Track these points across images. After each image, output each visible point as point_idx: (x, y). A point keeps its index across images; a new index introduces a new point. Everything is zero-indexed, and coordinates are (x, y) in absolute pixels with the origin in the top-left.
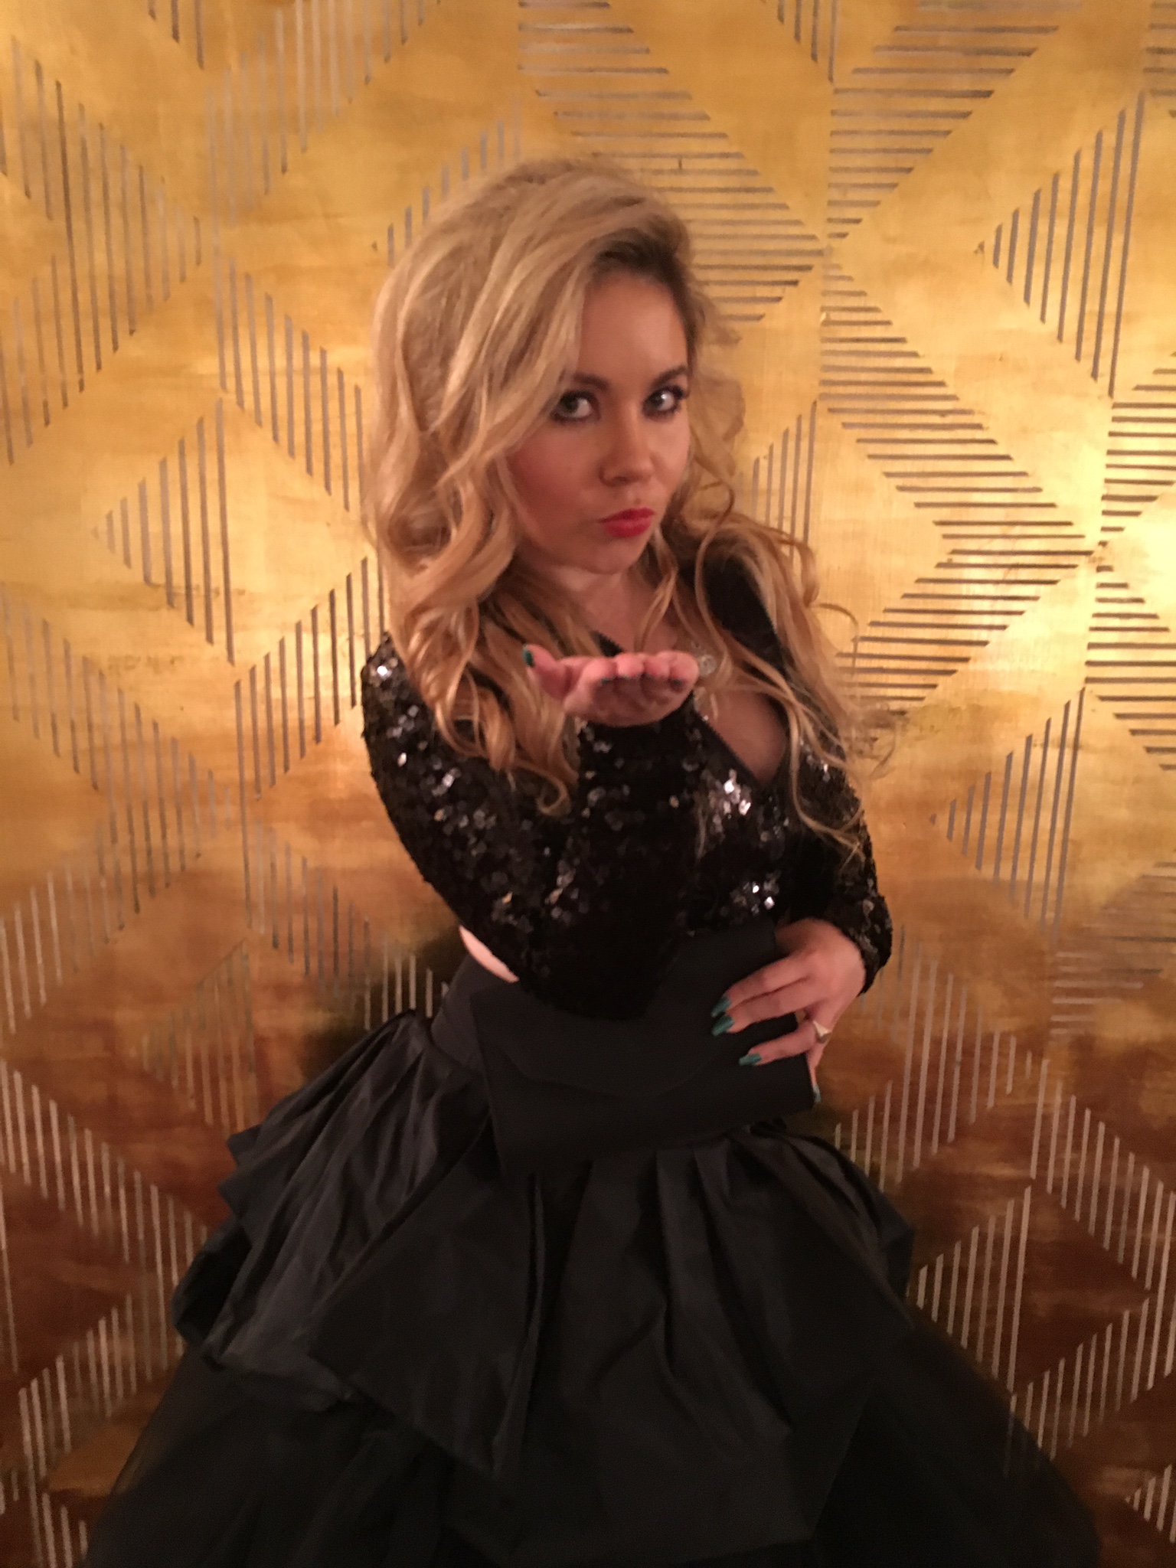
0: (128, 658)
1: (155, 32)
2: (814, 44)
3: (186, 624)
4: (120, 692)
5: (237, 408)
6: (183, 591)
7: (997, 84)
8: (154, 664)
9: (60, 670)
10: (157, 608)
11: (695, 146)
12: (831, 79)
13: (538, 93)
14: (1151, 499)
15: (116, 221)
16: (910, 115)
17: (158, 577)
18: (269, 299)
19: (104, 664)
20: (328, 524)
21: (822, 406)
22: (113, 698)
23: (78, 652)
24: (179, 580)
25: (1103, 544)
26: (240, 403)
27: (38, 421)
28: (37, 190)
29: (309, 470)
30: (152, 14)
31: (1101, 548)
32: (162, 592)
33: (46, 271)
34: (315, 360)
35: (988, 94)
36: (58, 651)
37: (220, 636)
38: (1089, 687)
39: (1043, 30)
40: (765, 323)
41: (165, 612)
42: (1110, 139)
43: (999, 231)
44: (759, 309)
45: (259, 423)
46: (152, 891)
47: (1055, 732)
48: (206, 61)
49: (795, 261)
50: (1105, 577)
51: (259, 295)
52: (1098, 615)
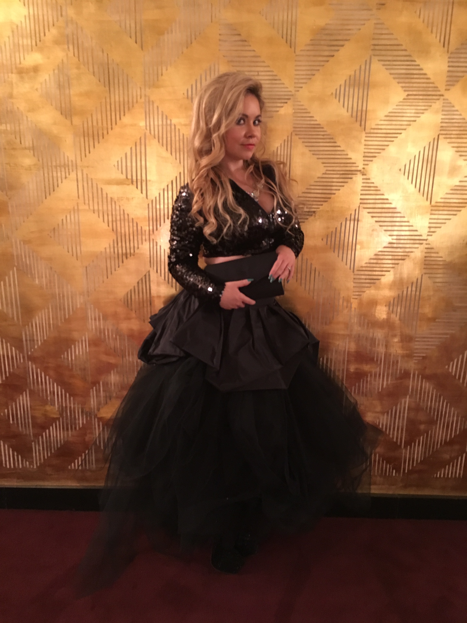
0: (122, 197)
1: (132, 42)
2: (291, 44)
3: (136, 189)
4: (120, 206)
5: (150, 134)
6: (135, 180)
7: (336, 54)
8: (128, 199)
9: (105, 200)
10: (129, 185)
11: (262, 69)
12: (295, 52)
13: (224, 56)
14: (375, 157)
15: (121, 88)
16: (314, 61)
17: (129, 177)
18: (158, 107)
19: (116, 199)
20: (171, 163)
21: (293, 134)
22: (118, 208)
23: (109, 196)
24: (134, 178)
25: (364, 168)
26: (150, 133)
27: (101, 137)
28: (102, 80)
29: (167, 150)
30: (131, 37)
31: (363, 170)
32: (130, 181)
33: (104, 100)
34: (169, 122)
35: (333, 56)
36: (105, 196)
37: (144, 192)
38: (361, 205)
39: (346, 40)
40: (279, 113)
41: (131, 186)
42: (363, 67)
43: (336, 90)
44: (278, 109)
45: (155, 138)
46: (127, 258)
47: (353, 217)
48: (144, 48)
49: (287, 97)
50: (365, 177)
51: (155, 106)
52: (363, 187)
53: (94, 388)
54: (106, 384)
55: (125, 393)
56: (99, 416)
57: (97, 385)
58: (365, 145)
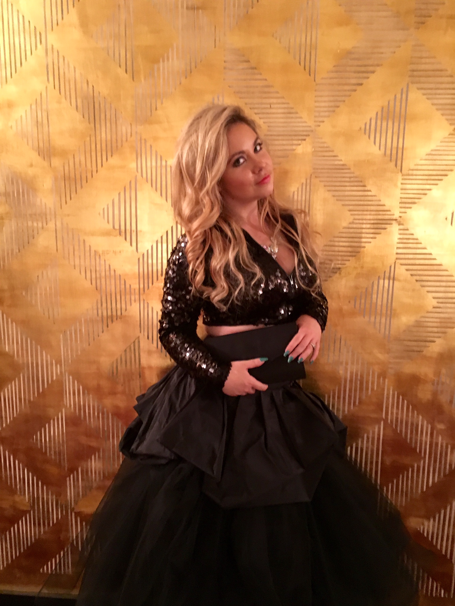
0: (107, 251)
1: (121, 72)
2: (310, 71)
3: (125, 240)
4: (105, 261)
5: (141, 178)
6: (124, 231)
7: (364, 81)
8: (115, 252)
9: (88, 254)
10: (116, 236)
11: (275, 101)
12: (315, 81)
13: (229, 87)
14: (414, 203)
15: (108, 125)
16: (339, 91)
17: (117, 227)
18: (151, 146)
19: (101, 253)
20: (166, 211)
21: (313, 176)
22: (102, 262)
23: (93, 249)
24: (123, 228)
25: (400, 217)
26: (142, 176)
27: (84, 182)
28: (86, 116)
29: (161, 195)
30: (120, 66)
31: (399, 218)
32: (118, 231)
33: (88, 139)
34: (164, 163)
35: (361, 84)
36: (87, 249)
37: (134, 244)
38: (397, 261)
39: (378, 65)
40: (296, 151)
41: (118, 237)
42: (398, 96)
43: (366, 124)
44: (294, 147)
45: (147, 181)
46: (112, 321)
47: (387, 275)
48: (135, 79)
49: (305, 133)
50: (401, 227)
51: (148, 145)
52: (400, 239)
53: (72, 476)
54: (85, 472)
55: (108, 483)
56: (77, 510)
57: (75, 473)
58: (402, 189)
